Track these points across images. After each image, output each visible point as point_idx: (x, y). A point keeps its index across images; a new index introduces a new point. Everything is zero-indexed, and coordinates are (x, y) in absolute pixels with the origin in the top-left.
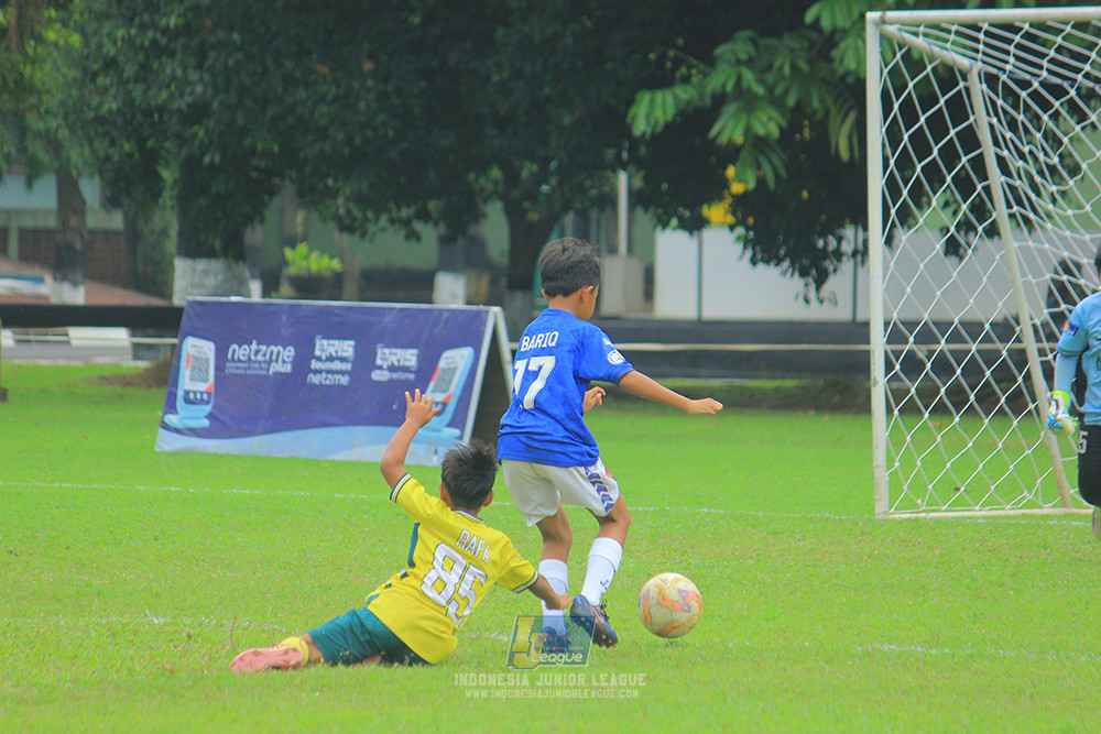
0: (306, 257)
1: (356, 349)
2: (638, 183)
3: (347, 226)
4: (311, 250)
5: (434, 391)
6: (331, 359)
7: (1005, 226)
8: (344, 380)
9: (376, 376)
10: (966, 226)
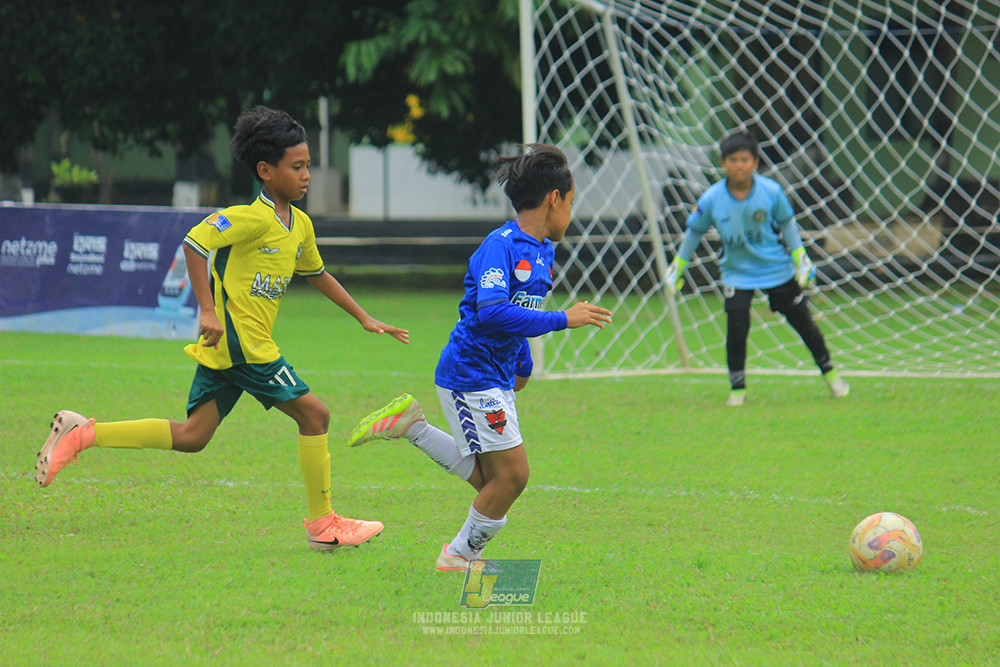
0: (70, 170)
1: (109, 245)
2: (336, 109)
3: (102, 145)
4: (73, 164)
5: (173, 277)
6: (87, 252)
7: (635, 141)
8: (98, 270)
9: (126, 266)
10: (603, 142)
